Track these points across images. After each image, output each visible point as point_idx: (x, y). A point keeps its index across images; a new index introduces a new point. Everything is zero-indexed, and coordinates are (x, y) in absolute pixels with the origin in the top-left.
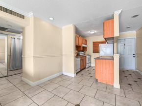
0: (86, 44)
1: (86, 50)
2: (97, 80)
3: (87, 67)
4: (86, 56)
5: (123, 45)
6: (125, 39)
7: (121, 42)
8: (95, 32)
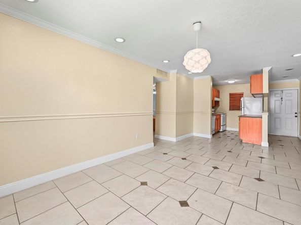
0: (218, 97)
1: (218, 106)
2: (241, 141)
3: (221, 130)
4: (220, 115)
5: (280, 98)
6: (282, 91)
7: (275, 94)
8: (236, 81)
